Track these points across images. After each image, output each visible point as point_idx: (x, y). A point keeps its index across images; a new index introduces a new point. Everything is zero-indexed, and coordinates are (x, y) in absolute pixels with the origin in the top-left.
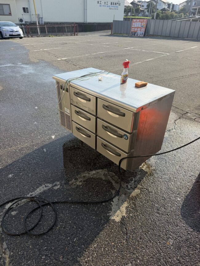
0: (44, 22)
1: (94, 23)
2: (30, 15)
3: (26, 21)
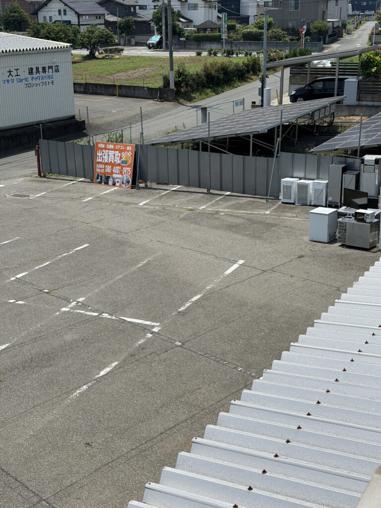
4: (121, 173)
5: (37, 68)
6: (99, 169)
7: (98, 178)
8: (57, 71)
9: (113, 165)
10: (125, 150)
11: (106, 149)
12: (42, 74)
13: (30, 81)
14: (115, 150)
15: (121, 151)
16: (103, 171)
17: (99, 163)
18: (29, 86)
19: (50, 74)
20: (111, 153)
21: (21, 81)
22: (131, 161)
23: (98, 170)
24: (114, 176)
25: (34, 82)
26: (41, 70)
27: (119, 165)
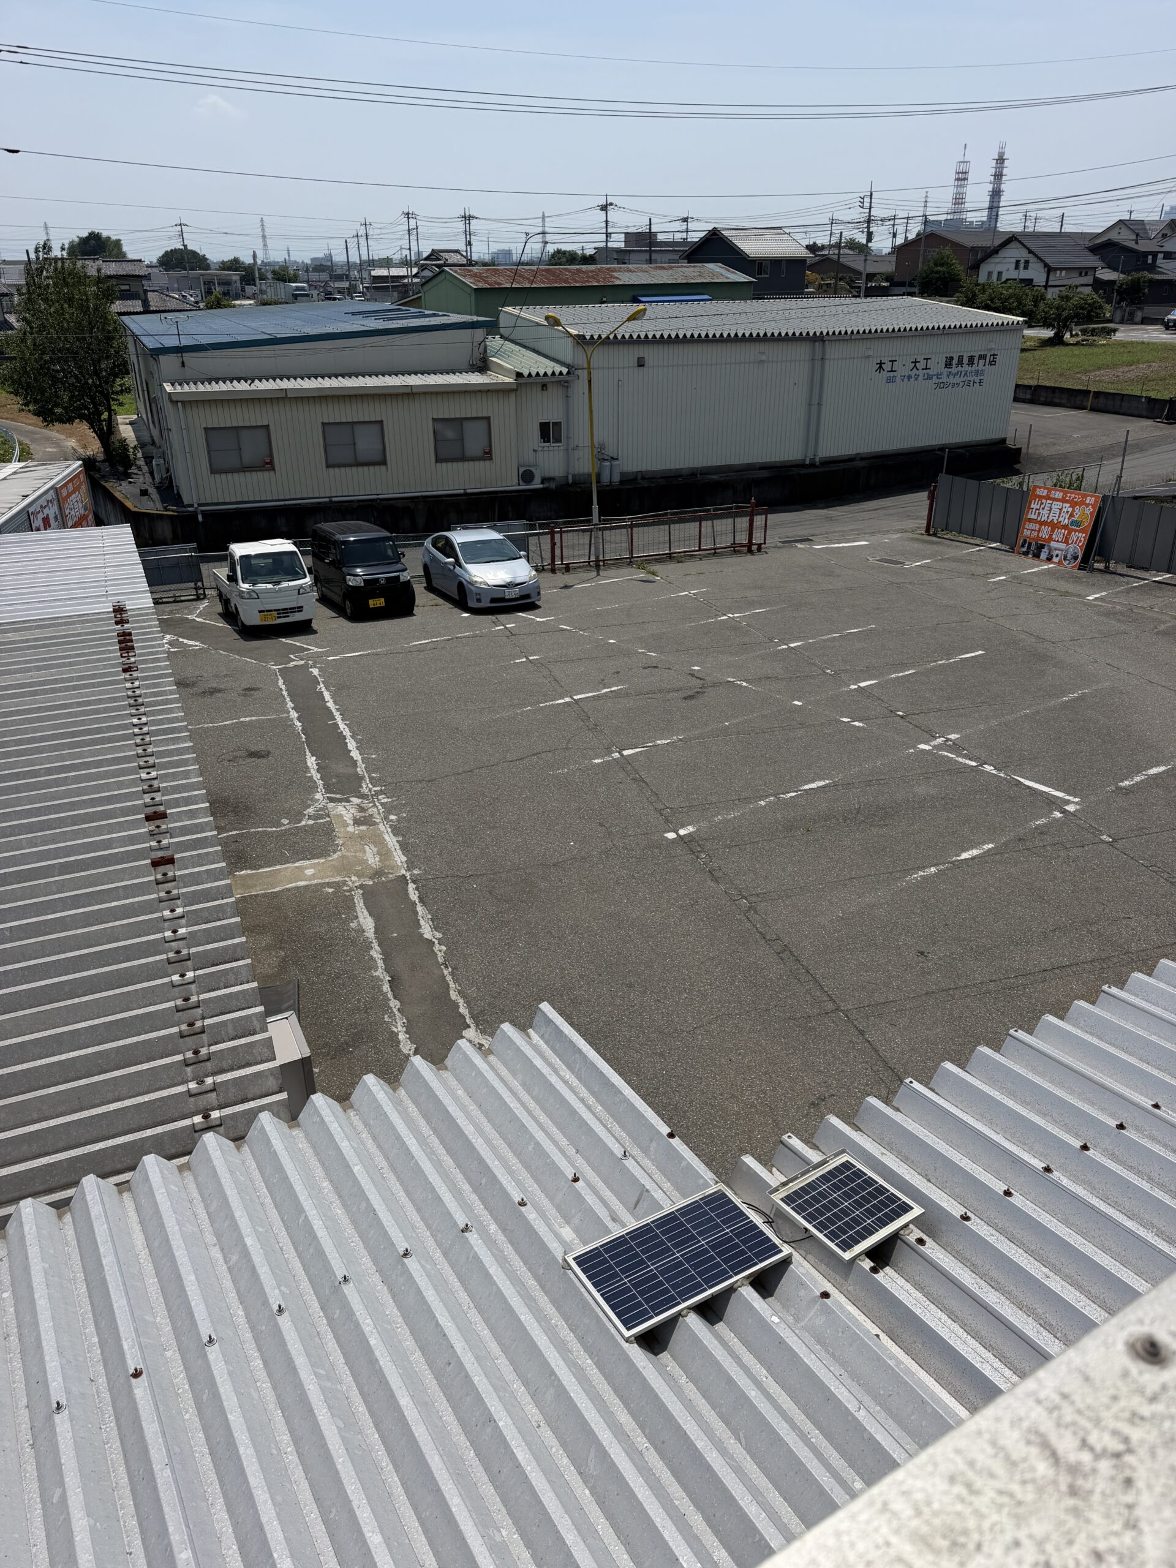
0: (622, 474)
1: (850, 459)
2: (567, 450)
3: (547, 475)
4: (1066, 541)
5: (961, 358)
6: (1028, 531)
7: (1023, 546)
8: (993, 363)
9: (1054, 526)
10: (1082, 503)
11: (1048, 498)
12: (966, 368)
13: (944, 379)
14: (1063, 501)
15: (1073, 504)
16: (1035, 534)
17: (1030, 520)
18: (940, 386)
19: (981, 367)
20: (1057, 505)
21: (930, 377)
22: (1088, 523)
23: (1027, 533)
24: (1053, 544)
25: (951, 380)
26: (965, 360)
27: (1065, 527)
